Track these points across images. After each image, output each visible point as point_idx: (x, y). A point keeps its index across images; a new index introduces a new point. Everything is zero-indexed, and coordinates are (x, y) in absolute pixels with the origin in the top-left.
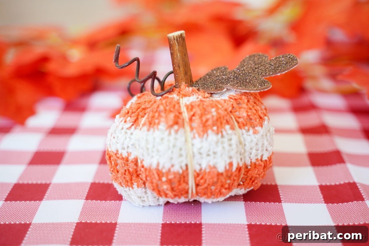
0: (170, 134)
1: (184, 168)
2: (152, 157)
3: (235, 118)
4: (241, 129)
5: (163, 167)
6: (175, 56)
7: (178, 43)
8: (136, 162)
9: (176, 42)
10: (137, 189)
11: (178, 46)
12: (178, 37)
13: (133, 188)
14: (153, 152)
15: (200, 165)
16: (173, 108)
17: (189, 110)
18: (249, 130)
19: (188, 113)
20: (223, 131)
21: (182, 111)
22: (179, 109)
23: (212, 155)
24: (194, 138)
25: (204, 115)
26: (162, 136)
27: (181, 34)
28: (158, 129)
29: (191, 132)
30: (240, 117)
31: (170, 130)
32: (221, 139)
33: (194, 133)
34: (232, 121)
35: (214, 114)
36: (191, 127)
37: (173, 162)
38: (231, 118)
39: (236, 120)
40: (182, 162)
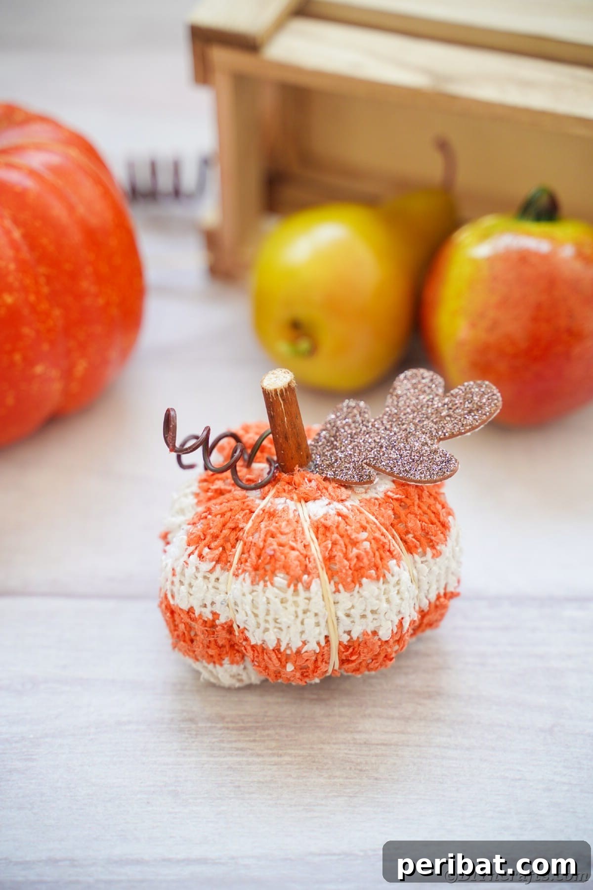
0: (296, 590)
1: (323, 643)
2: (266, 630)
3: (399, 535)
4: (411, 553)
5: (288, 647)
6: (279, 422)
7: (283, 400)
8: (229, 629)
9: (281, 400)
10: (229, 665)
11: (284, 406)
12: (284, 390)
13: (221, 665)
14: (266, 621)
15: (349, 633)
16: (294, 539)
17: (320, 536)
18: (424, 554)
19: (319, 545)
20: (386, 572)
21: (308, 538)
22: (304, 539)
23: (370, 616)
24: (338, 591)
25: (349, 547)
26: (282, 595)
27: (289, 384)
28: (272, 584)
29: (330, 583)
30: (407, 533)
31: (296, 586)
32: (383, 587)
33: (335, 583)
34: (396, 542)
35: (367, 545)
36: (330, 572)
37: (304, 637)
38: (393, 537)
39: (401, 539)
40: (320, 634)
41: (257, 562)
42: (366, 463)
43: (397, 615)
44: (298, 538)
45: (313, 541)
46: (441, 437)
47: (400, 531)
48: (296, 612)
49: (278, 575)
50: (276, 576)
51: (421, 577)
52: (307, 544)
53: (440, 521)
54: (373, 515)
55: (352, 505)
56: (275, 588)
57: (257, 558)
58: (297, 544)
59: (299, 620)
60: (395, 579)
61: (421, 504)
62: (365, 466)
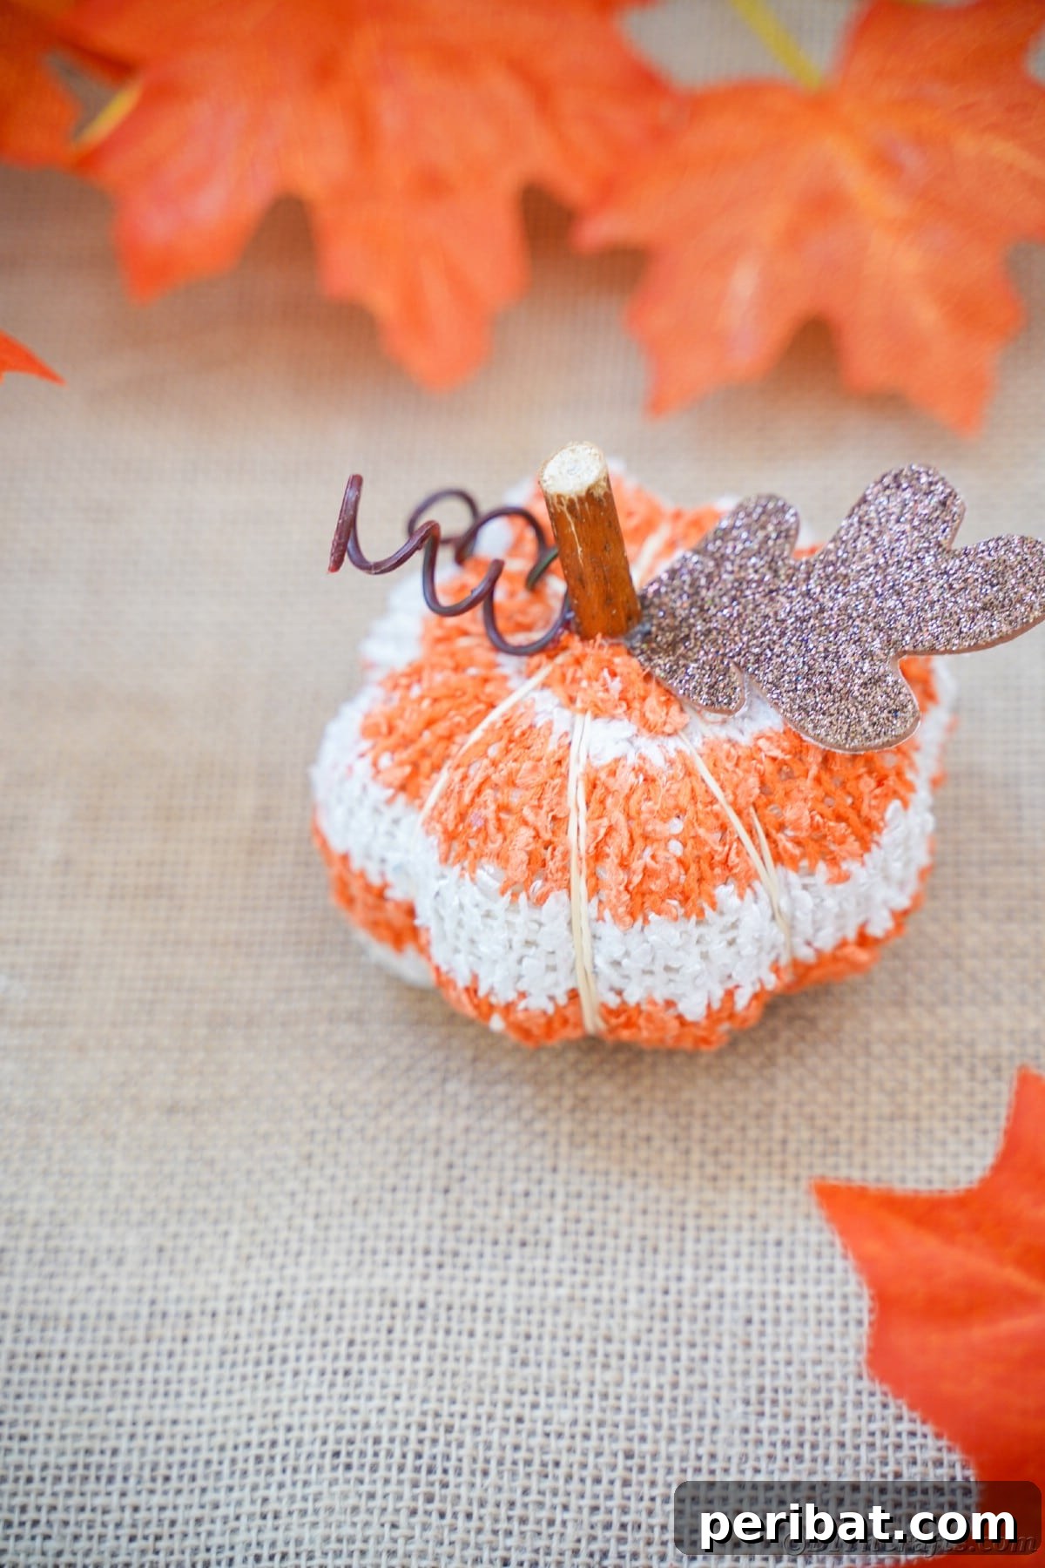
0: (514, 903)
1: (563, 1001)
2: (455, 950)
3: (764, 828)
4: (784, 868)
5: (493, 992)
7: (575, 517)
9: (569, 516)
11: (575, 527)
14: (457, 936)
15: (619, 993)
16: (536, 803)
17: (593, 805)
18: (811, 872)
19: (588, 820)
20: (706, 906)
21: (571, 804)
22: (558, 804)
23: (662, 976)
24: (600, 918)
25: (639, 844)
26: (487, 905)
27: (589, 490)
28: (472, 879)
29: (589, 901)
30: (781, 827)
31: (515, 895)
32: (696, 932)
33: (600, 902)
34: (754, 842)
35: (676, 848)
36: (593, 881)
37: (522, 986)
38: (751, 831)
39: (768, 836)
40: (556, 984)
41: (457, 826)
42: (737, 664)
43: (722, 982)
44: (545, 803)
45: (578, 810)
46: (907, 648)
47: (767, 820)
48: (510, 941)
49: (486, 867)
50: (482, 868)
51: (798, 914)
52: (561, 815)
53: (859, 816)
54: (718, 780)
55: (679, 752)
56: (475, 888)
57: (459, 818)
58: (537, 815)
59: (514, 956)
60: (728, 919)
61: (825, 777)
62: (733, 668)
